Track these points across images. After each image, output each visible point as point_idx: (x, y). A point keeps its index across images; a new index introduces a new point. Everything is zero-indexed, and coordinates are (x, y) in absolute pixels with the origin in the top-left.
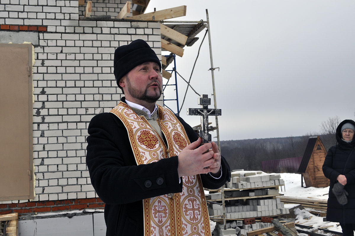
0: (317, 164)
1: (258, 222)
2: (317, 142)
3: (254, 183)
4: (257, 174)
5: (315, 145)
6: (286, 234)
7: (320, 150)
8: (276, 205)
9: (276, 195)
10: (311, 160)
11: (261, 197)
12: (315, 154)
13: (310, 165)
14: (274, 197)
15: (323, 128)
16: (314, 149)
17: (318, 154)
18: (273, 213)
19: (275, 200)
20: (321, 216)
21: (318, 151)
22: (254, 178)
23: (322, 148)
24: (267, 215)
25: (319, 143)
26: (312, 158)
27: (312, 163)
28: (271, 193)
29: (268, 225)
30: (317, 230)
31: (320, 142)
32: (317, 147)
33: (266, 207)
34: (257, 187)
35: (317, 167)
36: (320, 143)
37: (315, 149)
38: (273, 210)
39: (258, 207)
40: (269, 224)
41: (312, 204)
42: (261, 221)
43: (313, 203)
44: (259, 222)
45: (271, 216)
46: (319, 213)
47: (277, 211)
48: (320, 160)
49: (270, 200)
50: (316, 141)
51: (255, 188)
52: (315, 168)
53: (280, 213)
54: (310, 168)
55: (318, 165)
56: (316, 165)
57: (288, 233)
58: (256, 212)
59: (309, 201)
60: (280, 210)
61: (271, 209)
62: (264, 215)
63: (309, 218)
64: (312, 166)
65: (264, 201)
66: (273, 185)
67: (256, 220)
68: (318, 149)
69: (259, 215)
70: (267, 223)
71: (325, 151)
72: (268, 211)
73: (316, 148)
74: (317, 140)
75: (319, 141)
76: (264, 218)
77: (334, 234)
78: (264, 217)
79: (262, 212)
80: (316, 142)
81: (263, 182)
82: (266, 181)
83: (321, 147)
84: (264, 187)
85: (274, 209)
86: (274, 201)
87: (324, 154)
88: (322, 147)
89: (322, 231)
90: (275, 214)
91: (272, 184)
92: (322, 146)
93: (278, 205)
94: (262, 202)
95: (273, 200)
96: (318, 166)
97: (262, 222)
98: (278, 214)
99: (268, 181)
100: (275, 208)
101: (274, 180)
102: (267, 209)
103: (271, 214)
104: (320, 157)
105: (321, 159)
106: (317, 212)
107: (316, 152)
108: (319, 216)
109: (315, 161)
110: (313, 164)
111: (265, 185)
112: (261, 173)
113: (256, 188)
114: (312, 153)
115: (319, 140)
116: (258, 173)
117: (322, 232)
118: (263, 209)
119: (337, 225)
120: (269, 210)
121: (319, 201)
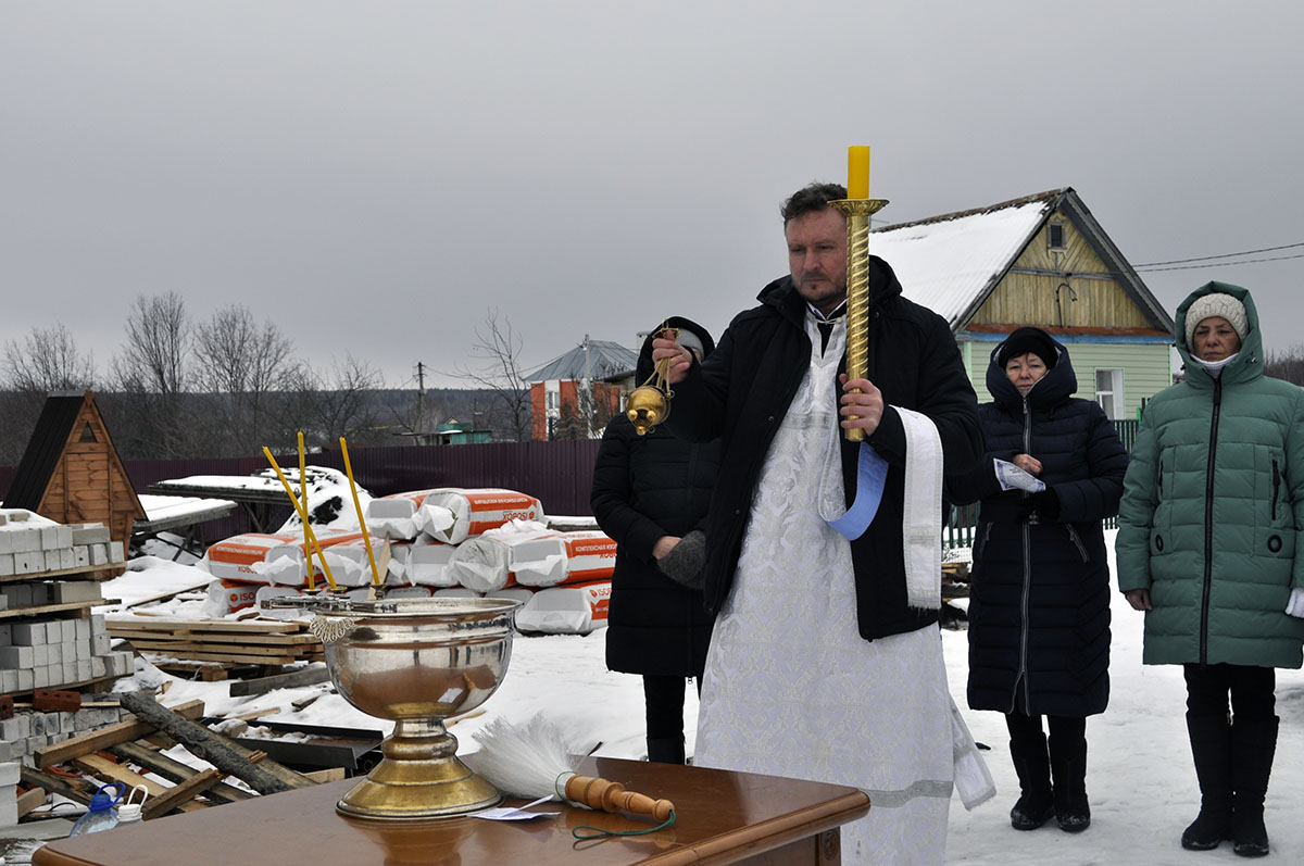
0: (78, 495)
1: (19, 710)
2: (83, 413)
3: (13, 554)
4: (12, 520)
5: (75, 425)
6: (201, 744)
7: (93, 445)
8: (91, 641)
9: (91, 603)
10: (56, 479)
11: (33, 611)
12: (70, 458)
13: (51, 497)
14: (83, 612)
15: (9, 366)
16: (69, 440)
17: (82, 456)
18: (77, 675)
19: (88, 623)
20: (204, 676)
21: (85, 446)
22: (12, 538)
23: (98, 436)
24: (55, 680)
25: (88, 417)
26: (61, 471)
27: (60, 491)
28: (71, 596)
29: (62, 719)
30: (242, 728)
31: (93, 413)
32: (81, 430)
33: (53, 651)
34: (20, 570)
35: (76, 508)
36: (95, 418)
37: (74, 436)
38: (77, 660)
39: (22, 650)
40: (64, 715)
41: (168, 637)
42: (31, 708)
43: (172, 634)
44: (25, 709)
45: (71, 684)
46: (198, 667)
47: (91, 667)
48: (91, 481)
49: (68, 624)
50: (79, 408)
51: (15, 575)
52: (70, 508)
53: (104, 673)
54: (49, 507)
55: (80, 499)
56: (72, 498)
57: (206, 739)
58: (10, 671)
59: (148, 628)
60: (101, 660)
61: (68, 657)
62: (41, 682)
63: (160, 689)
64: (59, 500)
65: (46, 627)
66: (86, 562)
67: (15, 705)
68: (83, 439)
69: (25, 685)
70: (59, 712)
71: (109, 446)
72: (59, 667)
73: (78, 436)
74: (84, 404)
75: (88, 410)
76: (46, 694)
77: (315, 737)
78: (45, 691)
79: (33, 672)
80: (81, 412)
81: (45, 552)
82: (59, 550)
83: (96, 431)
84: (49, 571)
85: (80, 657)
86: (82, 627)
87: (105, 457)
88: (101, 432)
89: (266, 728)
90: (84, 677)
91: (81, 559)
92: (99, 428)
93: (96, 640)
94: (36, 629)
95: (79, 621)
96: (81, 504)
97: (36, 709)
98: (94, 675)
99: (67, 549)
100: (84, 653)
101: (88, 545)
102: (54, 659)
103: (69, 679)
104: (89, 469)
105: (92, 476)
106: (190, 665)
107: (79, 451)
108: (197, 680)
109: (70, 484)
110: (64, 495)
111: (55, 566)
112: (25, 518)
113: (19, 578)
114: (63, 453)
115: (91, 406)
116: (13, 518)
117: (265, 734)
118: (40, 661)
119: (293, 704)
120: (62, 664)
121: (192, 625)
